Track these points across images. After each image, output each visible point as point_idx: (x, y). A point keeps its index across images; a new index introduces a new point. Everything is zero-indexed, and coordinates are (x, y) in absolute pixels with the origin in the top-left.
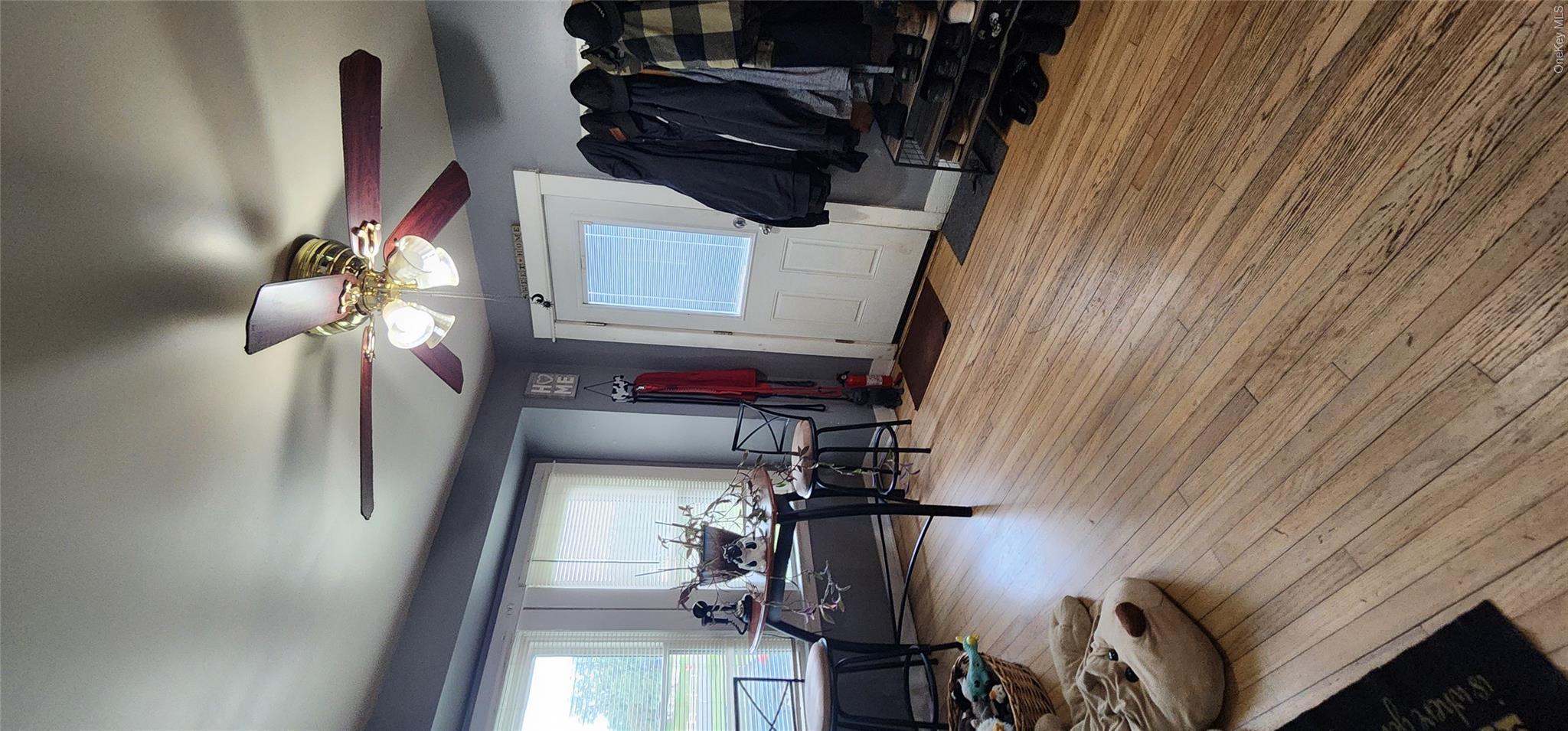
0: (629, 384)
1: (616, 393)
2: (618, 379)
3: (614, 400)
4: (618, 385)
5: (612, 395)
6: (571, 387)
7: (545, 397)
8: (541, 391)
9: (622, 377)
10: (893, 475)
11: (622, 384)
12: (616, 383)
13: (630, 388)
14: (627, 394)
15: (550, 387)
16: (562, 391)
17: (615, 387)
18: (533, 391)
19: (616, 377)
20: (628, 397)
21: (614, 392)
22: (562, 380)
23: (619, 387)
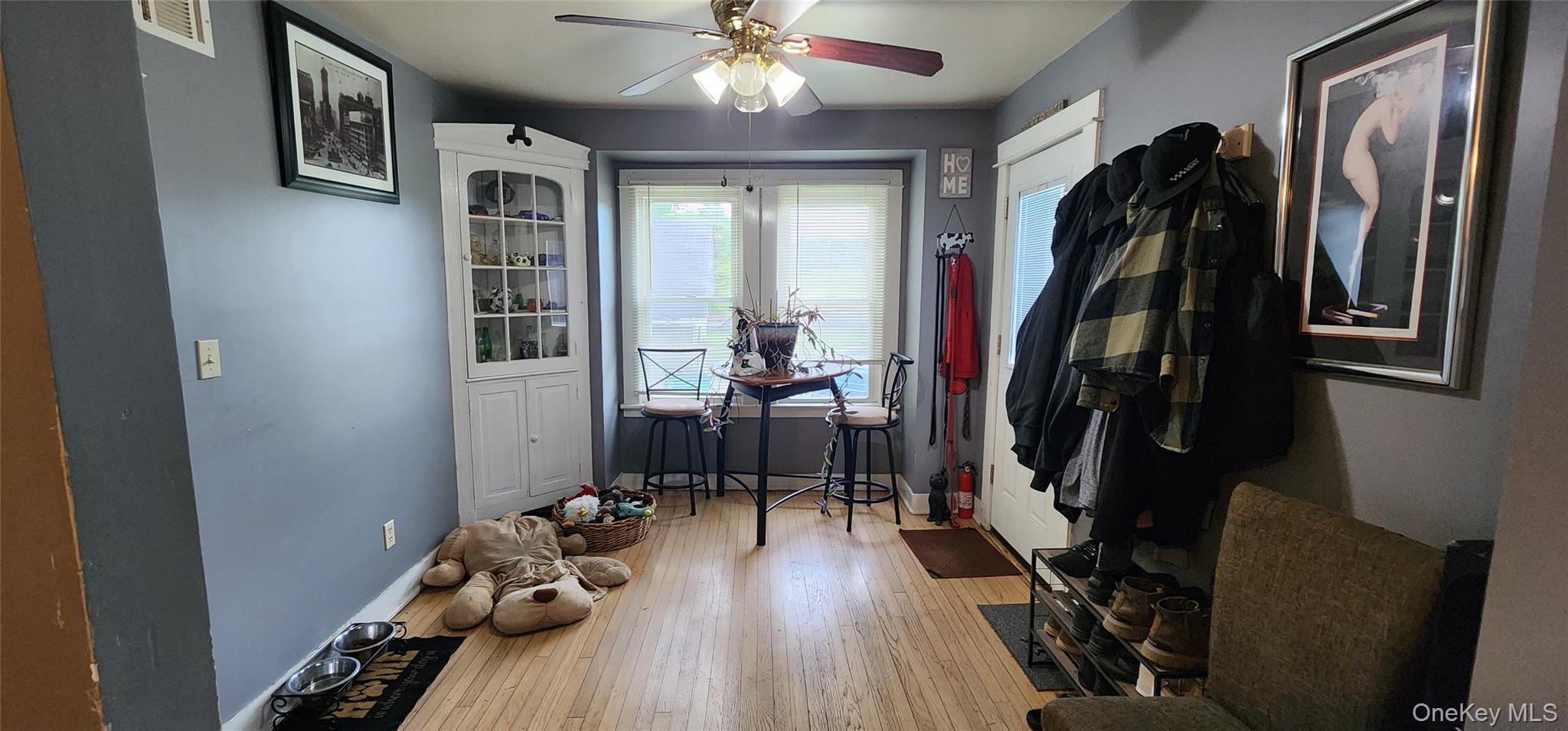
0: (962, 250)
1: (949, 237)
2: (969, 237)
3: (939, 236)
4: (960, 237)
5: (946, 234)
6: (953, 192)
7: (939, 168)
8: (946, 163)
9: (972, 241)
10: (866, 499)
11: (961, 242)
12: (963, 235)
13: (957, 251)
14: (947, 248)
15: (953, 171)
16: (948, 186)
17: (957, 236)
18: (946, 155)
19: (972, 234)
20: (943, 250)
21: (950, 236)
22: (963, 182)
23: (956, 240)
